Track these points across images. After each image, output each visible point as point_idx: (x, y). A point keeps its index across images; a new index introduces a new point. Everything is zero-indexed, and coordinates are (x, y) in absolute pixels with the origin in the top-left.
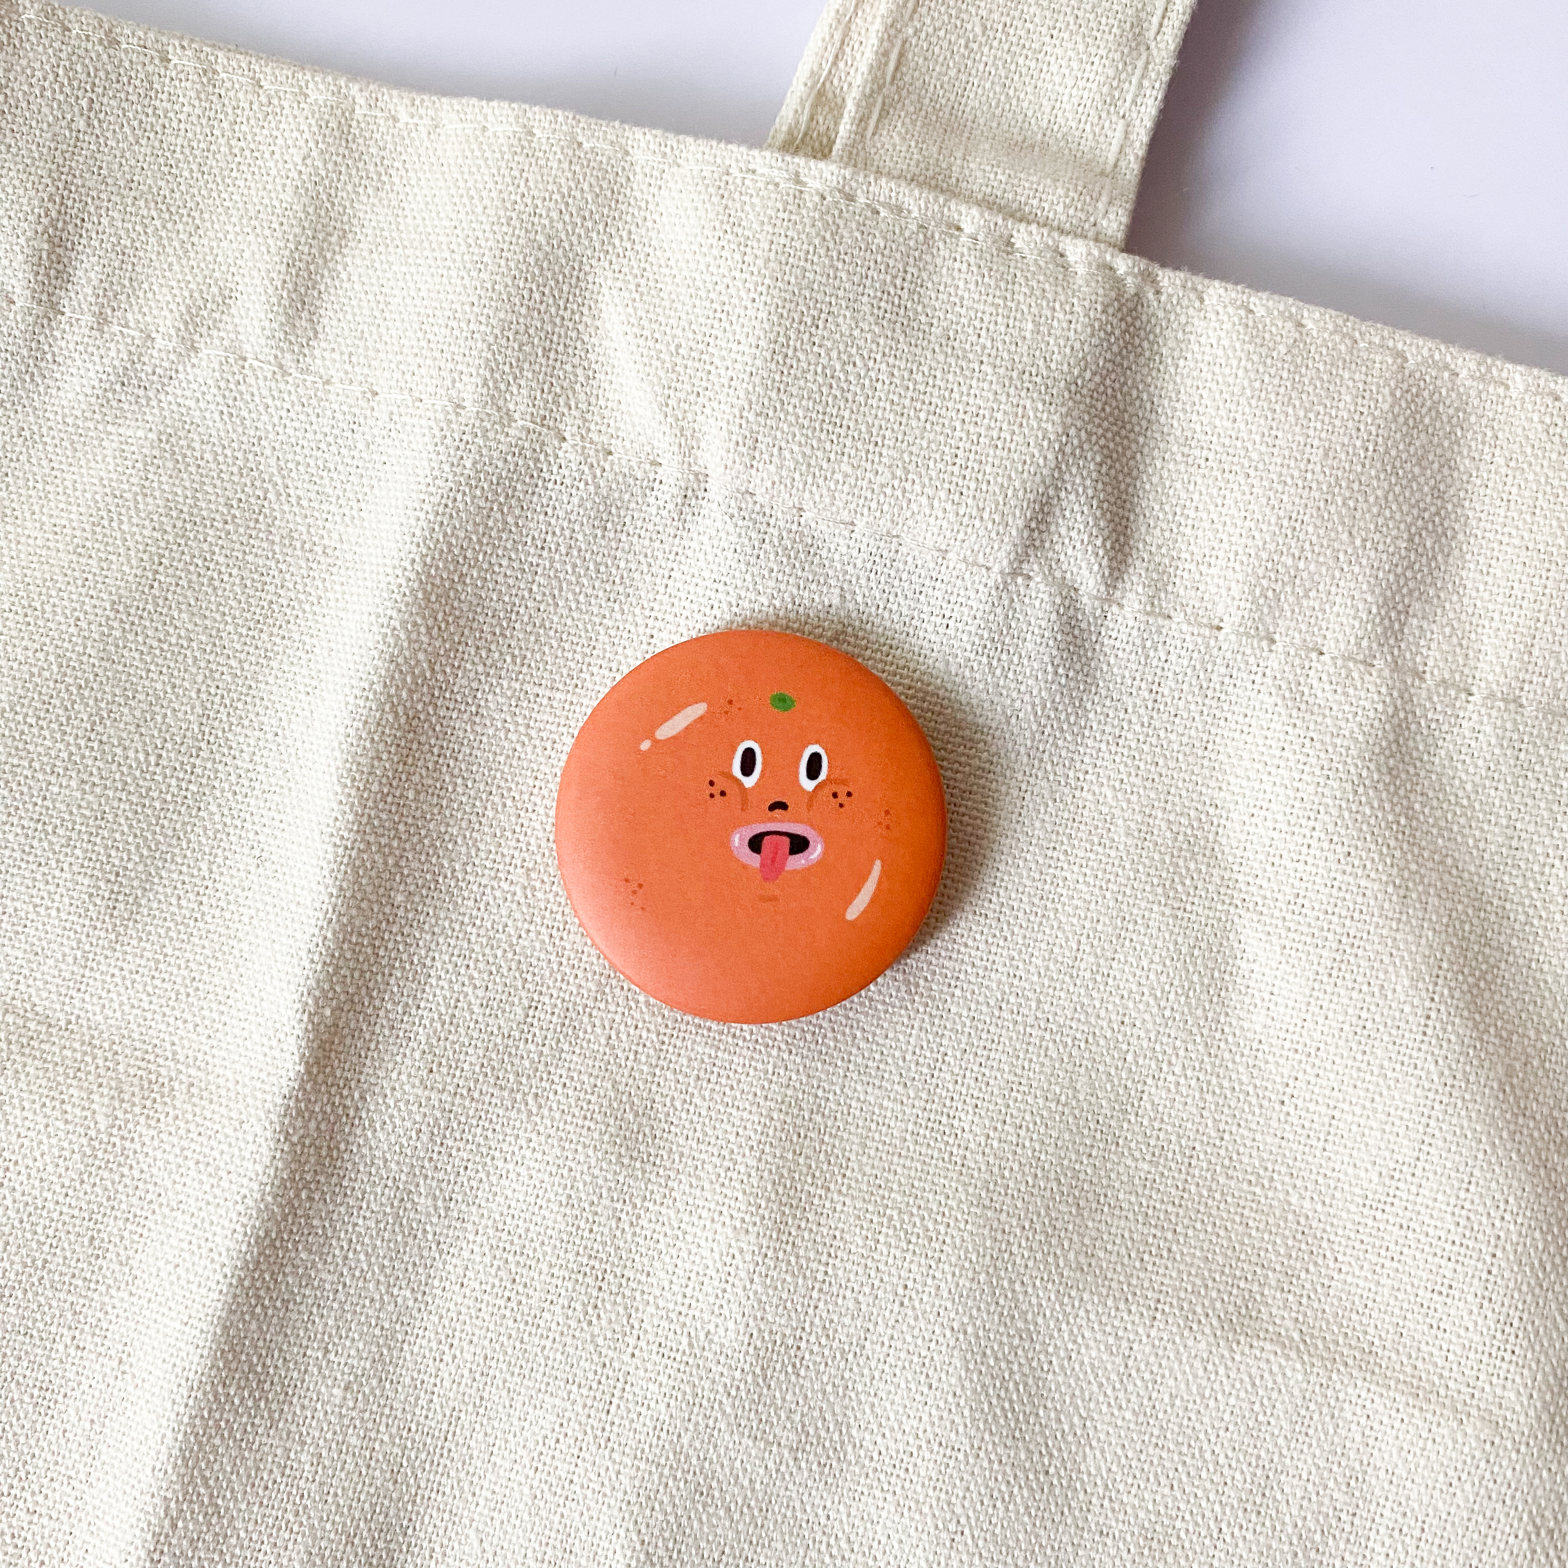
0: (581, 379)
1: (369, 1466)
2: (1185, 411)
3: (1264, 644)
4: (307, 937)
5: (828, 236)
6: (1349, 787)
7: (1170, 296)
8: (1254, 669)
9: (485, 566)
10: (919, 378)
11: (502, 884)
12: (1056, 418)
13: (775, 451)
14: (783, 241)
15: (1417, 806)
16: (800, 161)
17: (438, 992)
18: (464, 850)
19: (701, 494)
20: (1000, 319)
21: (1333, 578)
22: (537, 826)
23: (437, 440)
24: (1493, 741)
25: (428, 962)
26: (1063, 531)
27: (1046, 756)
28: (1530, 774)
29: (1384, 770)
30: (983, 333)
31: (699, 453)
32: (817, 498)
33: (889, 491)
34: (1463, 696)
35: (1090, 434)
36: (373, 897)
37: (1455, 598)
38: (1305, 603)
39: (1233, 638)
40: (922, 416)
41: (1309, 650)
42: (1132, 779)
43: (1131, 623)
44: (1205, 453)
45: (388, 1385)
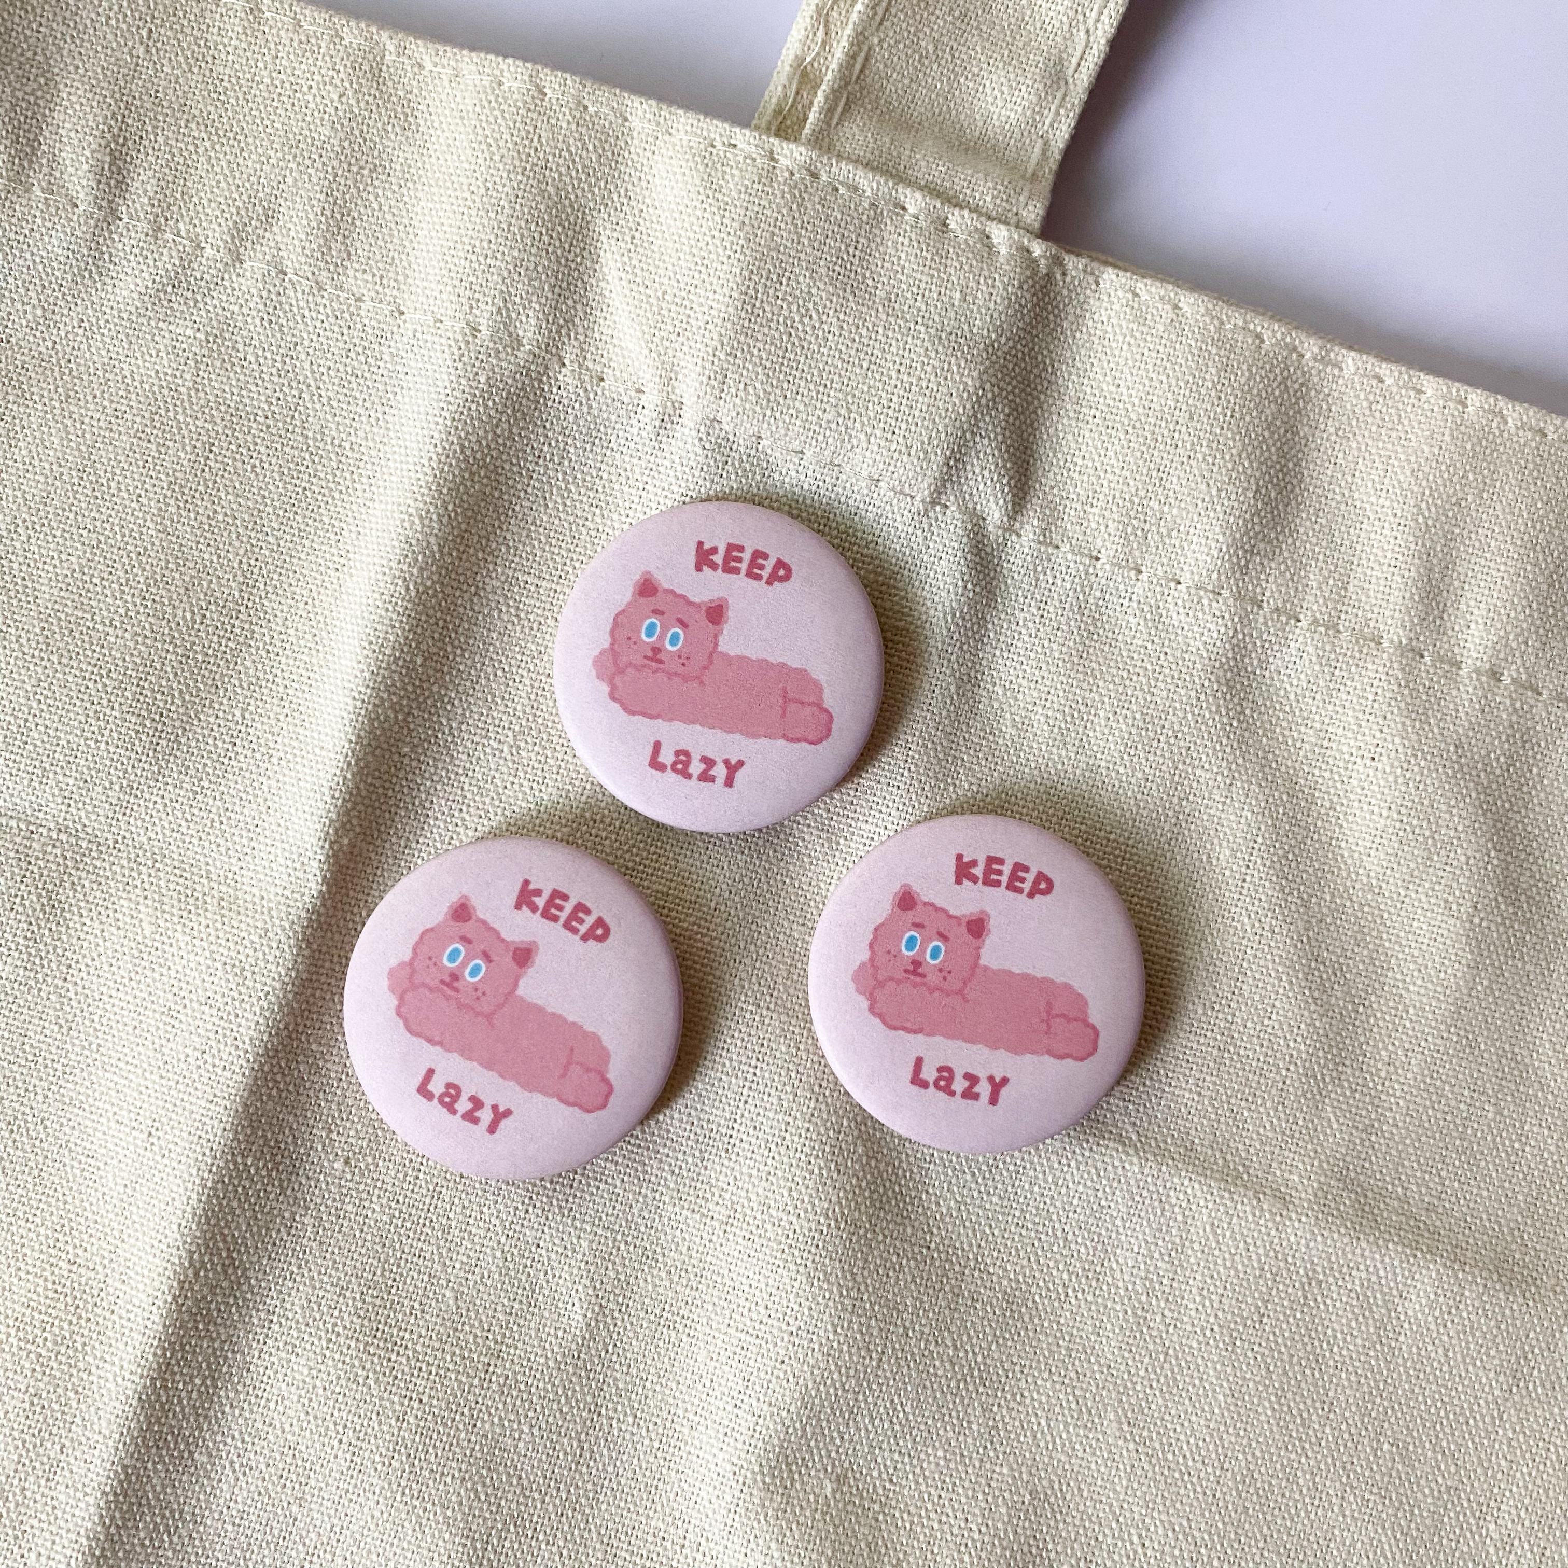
0: (581, 314)
1: (362, 1231)
2: (1078, 375)
3: (1133, 574)
4: (329, 777)
5: (794, 207)
7: (1073, 278)
8: (1123, 594)
9: (491, 468)
10: (864, 332)
11: (492, 743)
12: (975, 374)
13: (741, 386)
14: (756, 208)
16: (775, 141)
17: (435, 830)
18: (460, 711)
19: (675, 419)
20: (933, 288)
21: (1192, 520)
22: (523, 694)
23: (456, 357)
24: (1314, 660)
25: (427, 805)
26: (977, 470)
30: (919, 298)
31: (676, 384)
32: (774, 429)
33: (834, 426)
34: (1292, 622)
35: (1001, 389)
36: (385, 746)
37: (1290, 541)
38: (1168, 541)
39: (1108, 567)
40: (865, 365)
41: (1169, 580)
42: (1020, 680)
43: (1026, 550)
44: (1093, 411)
45: (381, 1163)
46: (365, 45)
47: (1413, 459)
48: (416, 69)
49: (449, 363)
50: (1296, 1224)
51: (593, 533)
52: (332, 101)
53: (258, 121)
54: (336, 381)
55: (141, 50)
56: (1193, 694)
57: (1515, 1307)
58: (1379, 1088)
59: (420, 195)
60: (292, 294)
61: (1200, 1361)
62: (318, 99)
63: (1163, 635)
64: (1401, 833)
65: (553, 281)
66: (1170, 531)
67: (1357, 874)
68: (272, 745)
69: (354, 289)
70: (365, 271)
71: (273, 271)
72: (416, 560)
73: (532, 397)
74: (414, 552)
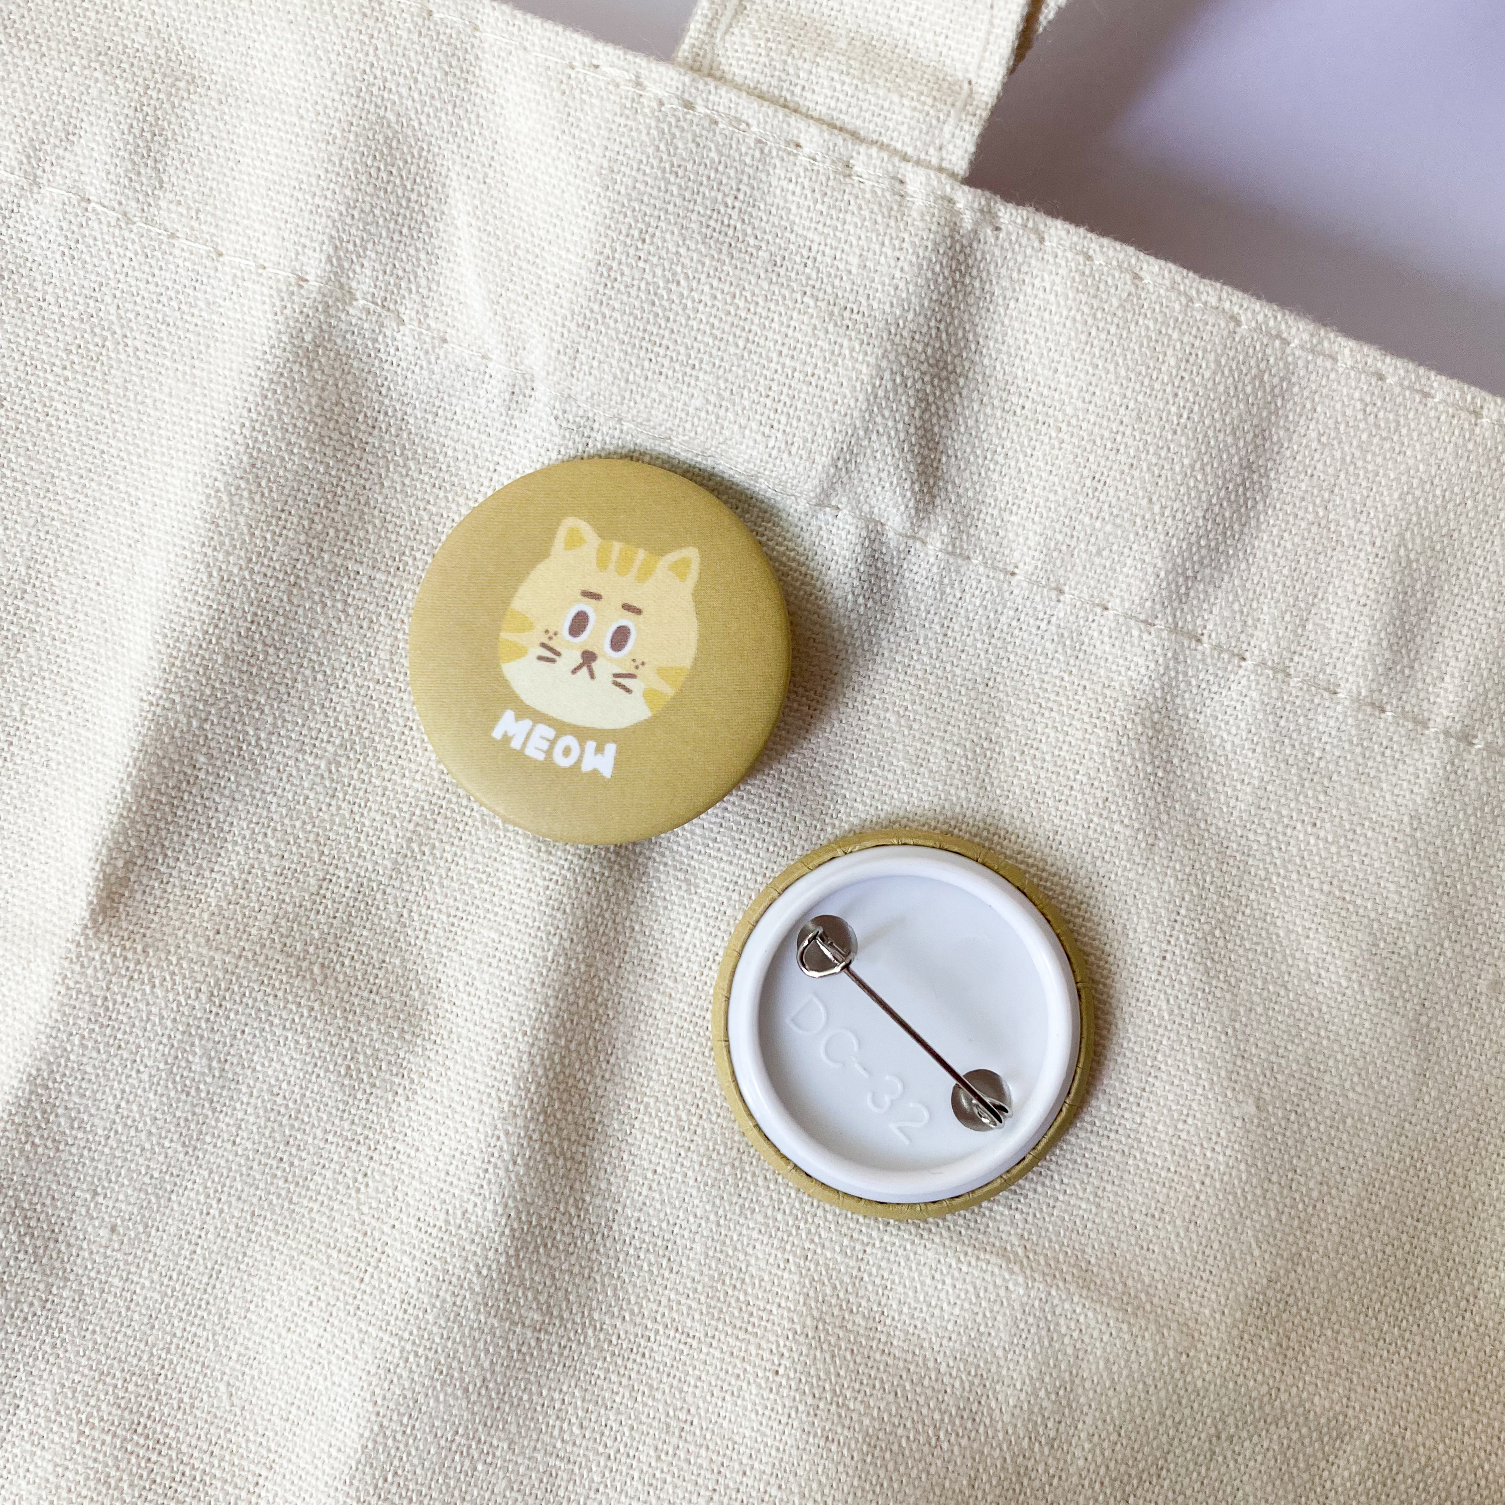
0: (424, 263)
1: (128, 1308)
3: (1053, 594)
6: (1113, 737)
8: (1041, 616)
13: (595, 363)
15: (1176, 761)
18: (270, 720)
19: (528, 392)
21: (1127, 540)
23: (278, 310)
24: (1258, 706)
26: (874, 472)
29: (1148, 724)
34: (1236, 660)
35: (906, 377)
37: (1243, 566)
38: (1097, 560)
39: (1025, 585)
41: (1094, 605)
43: (932, 560)
45: (153, 1232)
49: (270, 316)
53: (64, 23)
54: (145, 329)
59: (243, 114)
60: (96, 225)
65: (392, 225)
66: (1100, 549)
68: (51, 747)
69: (167, 222)
70: (179, 203)
71: (75, 199)
72: (222, 544)
73: (364, 358)
74: (221, 534)
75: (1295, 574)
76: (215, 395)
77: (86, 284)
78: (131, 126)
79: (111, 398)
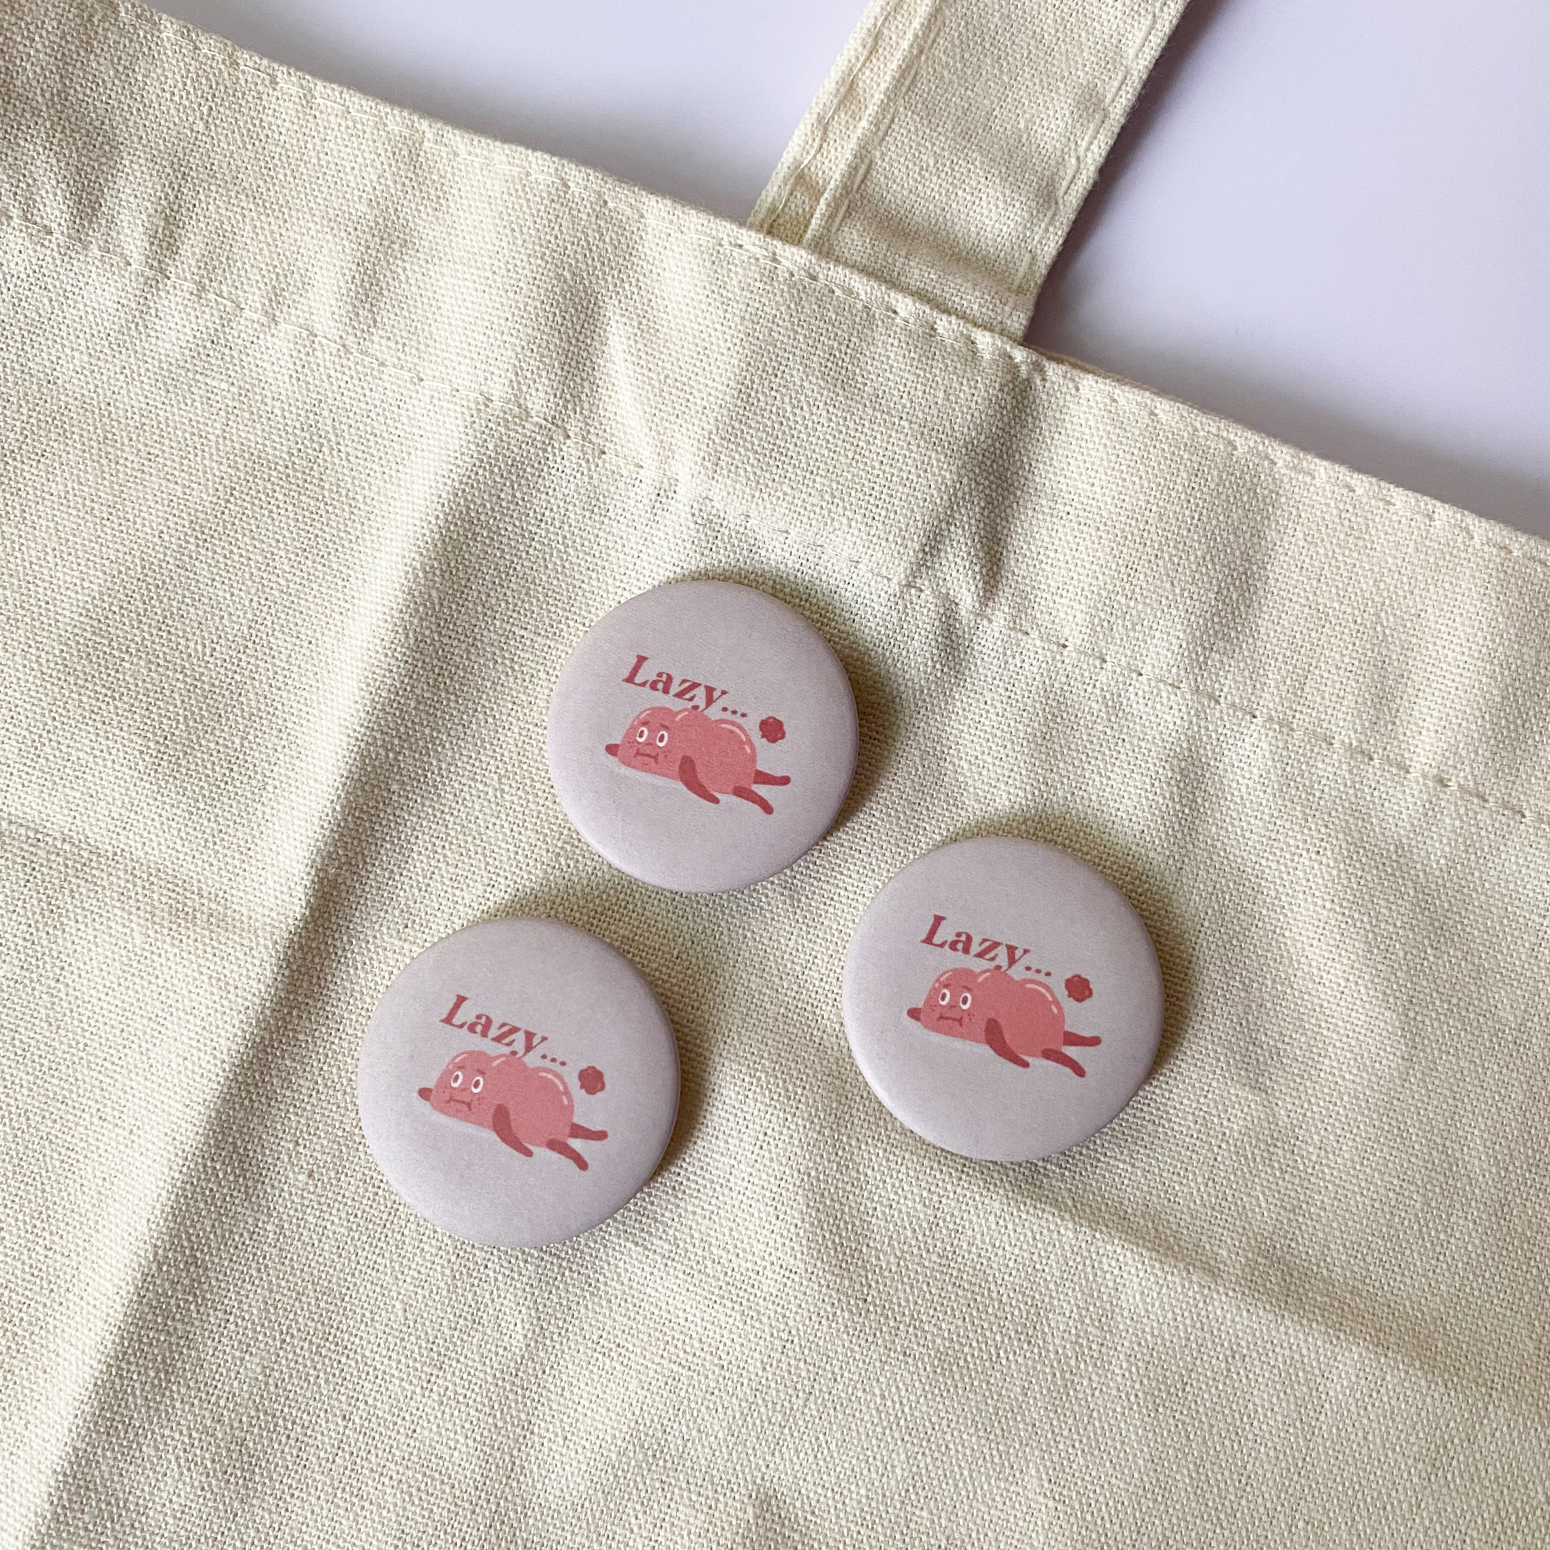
0: (587, 390)
1: (320, 1241)
2: (1055, 474)
3: (1097, 663)
4: (320, 808)
5: (792, 306)
7: (1053, 383)
8: (1087, 681)
9: (494, 529)
10: (851, 425)
11: (478, 785)
12: (954, 469)
13: (733, 468)
14: (757, 305)
16: (778, 244)
17: (418, 865)
18: (450, 754)
19: (671, 495)
20: (919, 386)
21: (1156, 616)
22: (511, 741)
23: (468, 424)
24: (1267, 755)
25: (413, 840)
26: (951, 558)
27: (920, 732)
28: (1292, 784)
30: (905, 395)
32: (761, 509)
33: (818, 510)
34: (1248, 717)
35: (978, 484)
36: (375, 782)
37: (1250, 640)
38: (1132, 634)
39: (1074, 655)
40: (850, 455)
41: (1131, 671)
42: (985, 757)
43: (997, 635)
44: (1068, 509)
45: (343, 1178)
46: (406, 132)
47: (1376, 569)
48: (451, 156)
49: (462, 430)
50: (1224, 1298)
51: (589, 595)
52: (371, 181)
53: (302, 196)
54: (356, 438)
55: (201, 127)
56: (1148, 781)
57: (1436, 1395)
58: (1310, 1170)
59: (444, 270)
60: (320, 354)
61: (1122, 1425)
62: (359, 180)
63: (1123, 722)
64: (1343, 926)
65: (563, 359)
66: (1134, 625)
67: (1299, 963)
68: (268, 773)
69: (378, 354)
70: (389, 338)
71: (305, 333)
72: (417, 611)
73: (536, 465)
74: (416, 603)
75: (1293, 647)
76: (416, 494)
77: (308, 401)
78: (354, 277)
79: (326, 493)
